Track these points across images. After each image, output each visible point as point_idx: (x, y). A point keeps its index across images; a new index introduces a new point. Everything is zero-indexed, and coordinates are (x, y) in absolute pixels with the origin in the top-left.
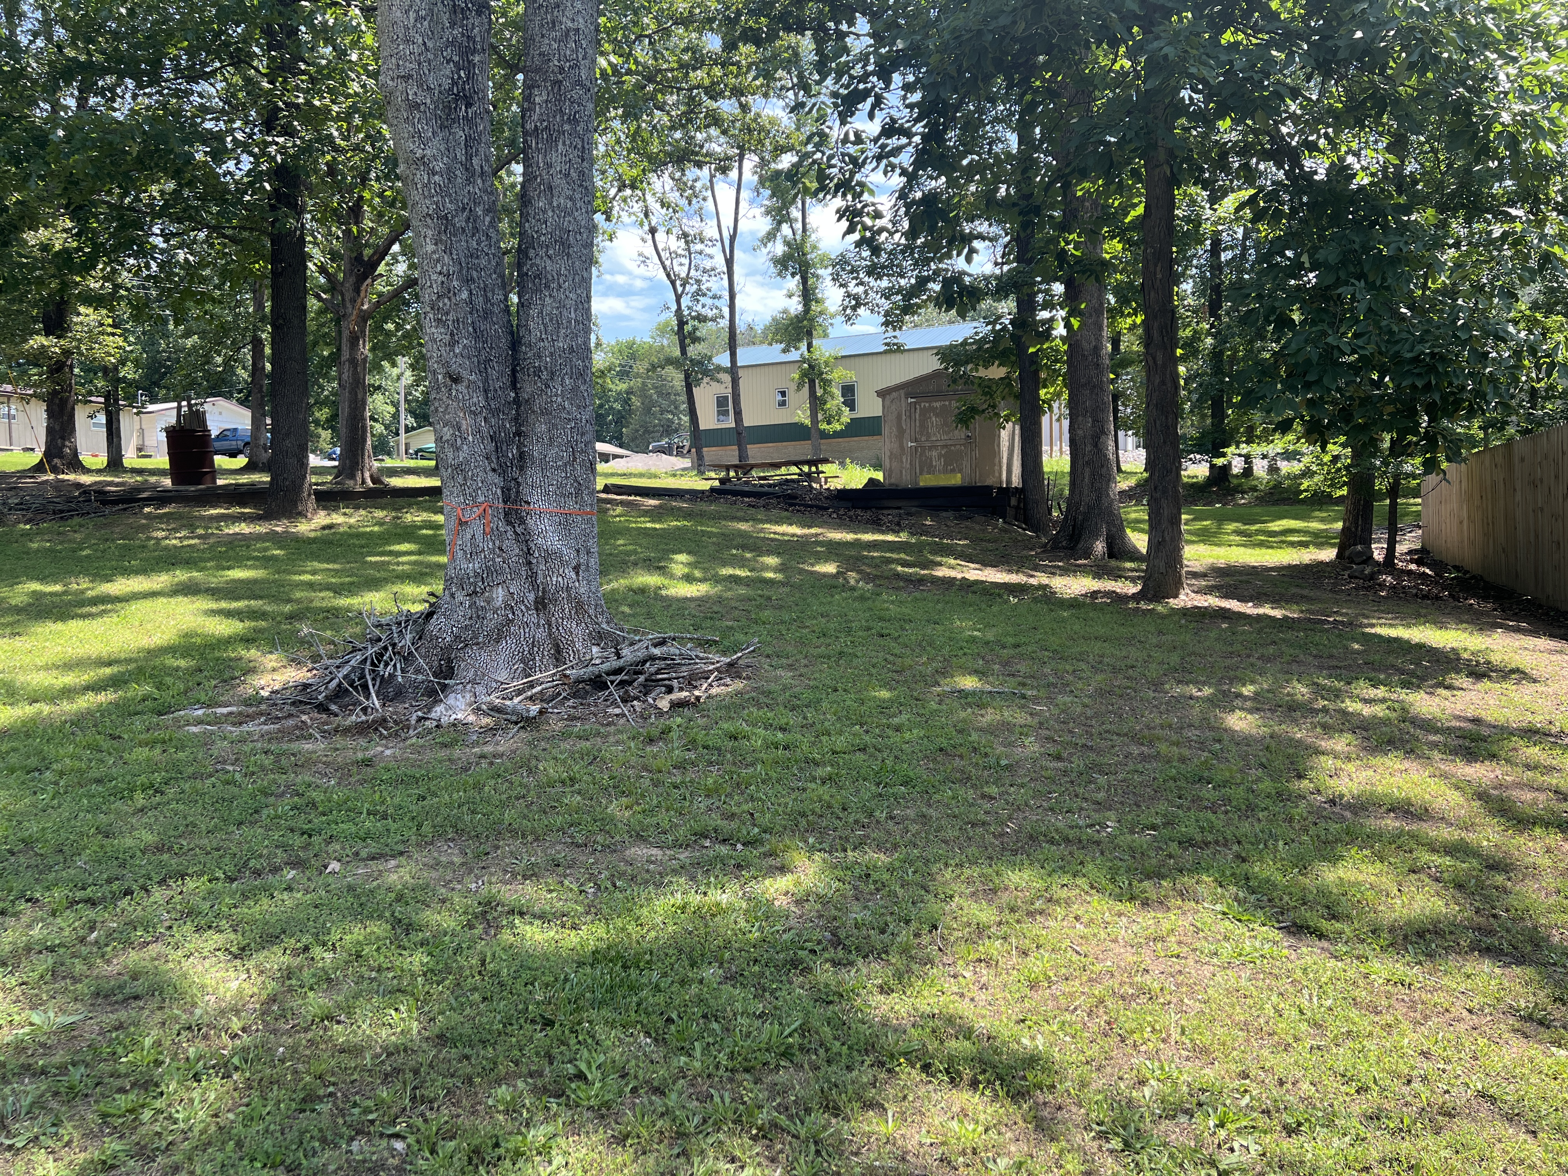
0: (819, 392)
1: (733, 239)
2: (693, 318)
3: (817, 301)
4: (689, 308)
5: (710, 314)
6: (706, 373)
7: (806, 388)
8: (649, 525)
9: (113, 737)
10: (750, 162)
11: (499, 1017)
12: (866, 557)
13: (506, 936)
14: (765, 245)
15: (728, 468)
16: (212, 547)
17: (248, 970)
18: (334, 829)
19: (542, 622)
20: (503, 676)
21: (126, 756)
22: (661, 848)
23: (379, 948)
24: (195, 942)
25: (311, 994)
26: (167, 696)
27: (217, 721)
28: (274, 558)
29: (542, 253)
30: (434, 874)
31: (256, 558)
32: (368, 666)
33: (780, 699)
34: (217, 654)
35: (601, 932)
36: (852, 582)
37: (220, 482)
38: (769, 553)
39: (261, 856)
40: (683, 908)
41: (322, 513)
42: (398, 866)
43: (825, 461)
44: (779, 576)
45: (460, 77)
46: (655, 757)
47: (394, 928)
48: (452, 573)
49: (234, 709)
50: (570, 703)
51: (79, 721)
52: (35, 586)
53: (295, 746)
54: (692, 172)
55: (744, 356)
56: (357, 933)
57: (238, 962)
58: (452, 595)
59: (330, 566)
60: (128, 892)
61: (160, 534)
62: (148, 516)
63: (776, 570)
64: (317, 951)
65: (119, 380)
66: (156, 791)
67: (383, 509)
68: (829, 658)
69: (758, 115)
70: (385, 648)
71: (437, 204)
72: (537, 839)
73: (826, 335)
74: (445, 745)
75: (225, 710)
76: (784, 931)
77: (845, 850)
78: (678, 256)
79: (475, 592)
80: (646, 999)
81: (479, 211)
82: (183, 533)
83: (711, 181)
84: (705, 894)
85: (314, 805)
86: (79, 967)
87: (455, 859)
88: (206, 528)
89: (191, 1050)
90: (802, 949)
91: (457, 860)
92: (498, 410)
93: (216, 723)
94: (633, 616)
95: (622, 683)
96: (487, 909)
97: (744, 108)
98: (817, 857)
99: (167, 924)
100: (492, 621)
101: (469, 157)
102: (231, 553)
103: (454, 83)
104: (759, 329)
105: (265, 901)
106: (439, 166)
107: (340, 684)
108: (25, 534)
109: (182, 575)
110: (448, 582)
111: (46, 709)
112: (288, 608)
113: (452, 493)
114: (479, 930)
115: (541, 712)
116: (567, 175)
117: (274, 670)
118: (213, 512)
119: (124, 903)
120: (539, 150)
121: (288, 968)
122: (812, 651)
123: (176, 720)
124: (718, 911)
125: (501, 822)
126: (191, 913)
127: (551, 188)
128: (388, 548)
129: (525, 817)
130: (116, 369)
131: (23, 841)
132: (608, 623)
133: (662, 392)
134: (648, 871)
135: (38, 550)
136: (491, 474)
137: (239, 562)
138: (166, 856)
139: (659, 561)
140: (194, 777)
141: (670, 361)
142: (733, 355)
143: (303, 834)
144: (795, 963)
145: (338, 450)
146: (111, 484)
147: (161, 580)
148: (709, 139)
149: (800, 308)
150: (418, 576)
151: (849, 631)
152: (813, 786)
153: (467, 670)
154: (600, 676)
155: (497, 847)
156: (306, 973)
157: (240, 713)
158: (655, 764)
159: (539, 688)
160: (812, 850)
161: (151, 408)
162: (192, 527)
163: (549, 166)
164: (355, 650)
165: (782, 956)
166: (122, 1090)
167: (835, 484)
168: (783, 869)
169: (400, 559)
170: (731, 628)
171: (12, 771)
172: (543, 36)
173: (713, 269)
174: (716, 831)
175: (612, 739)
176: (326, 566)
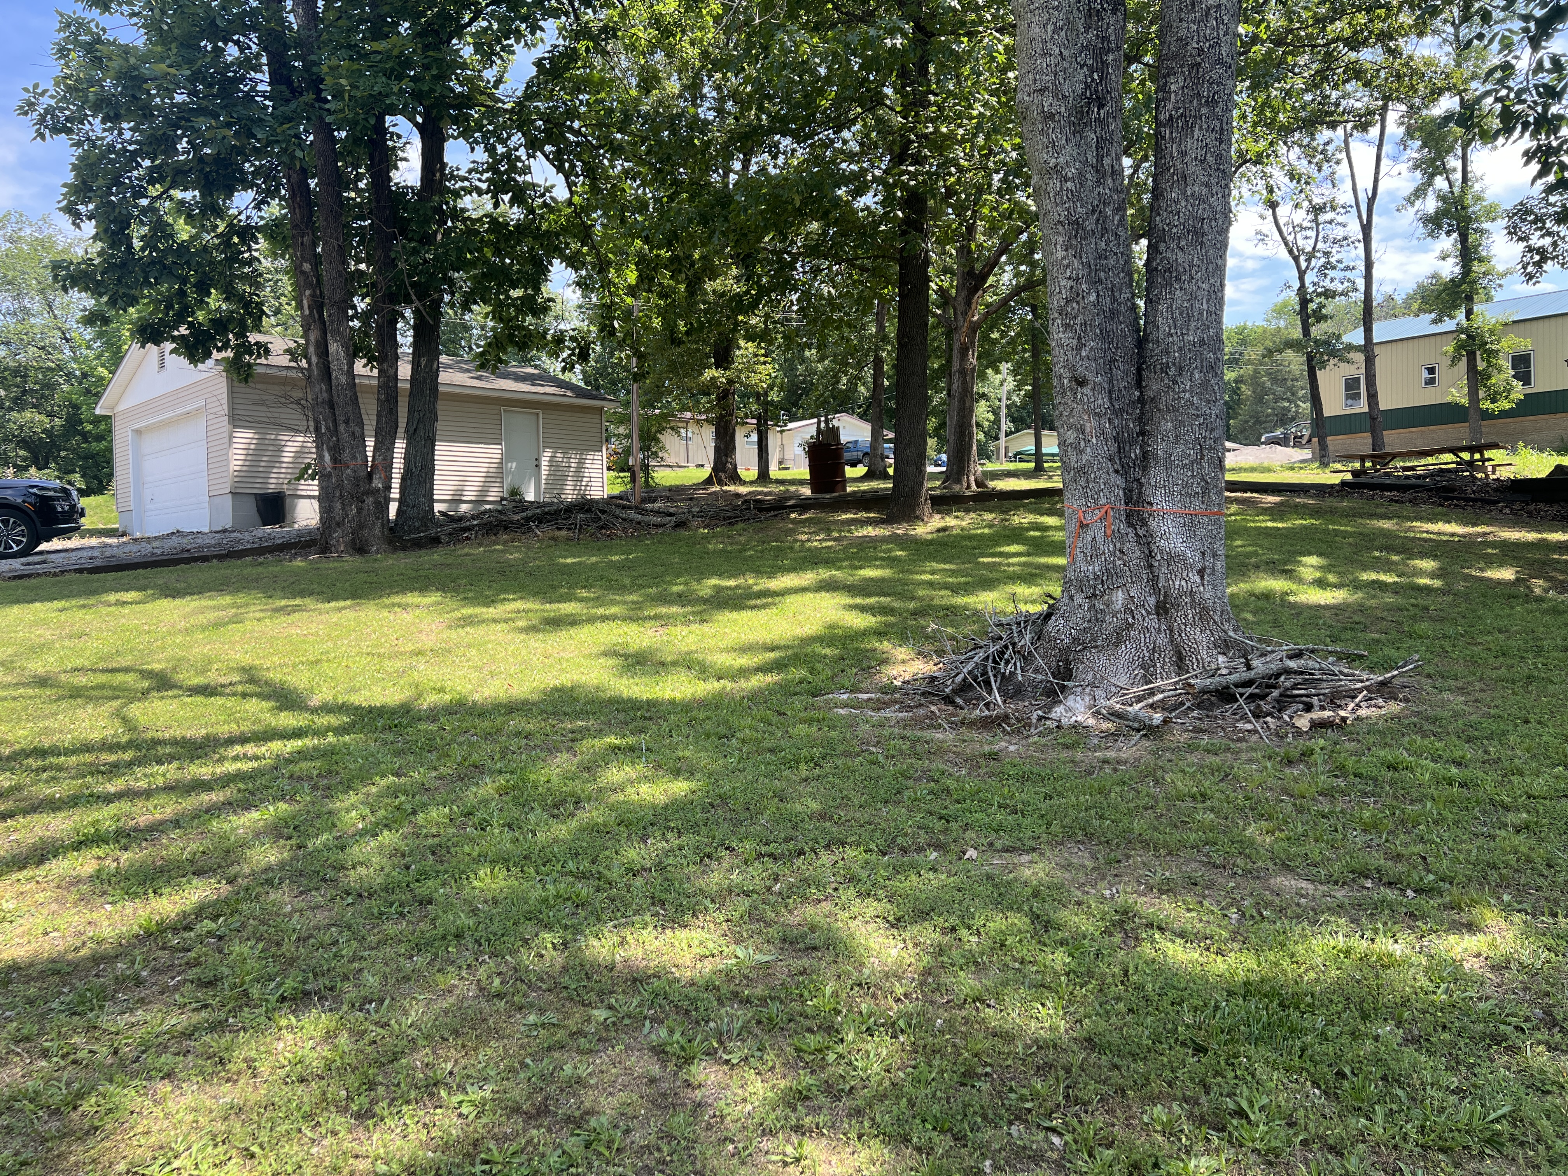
0: (1481, 366)
1: (1371, 201)
2: (1319, 295)
3: (1481, 260)
4: (1314, 284)
5: (1340, 288)
6: (1334, 353)
7: (1463, 363)
8: (1270, 524)
9: (781, 714)
10: (1395, 113)
11: (1147, 1033)
12: (1558, 561)
13: (1146, 949)
14: (1412, 204)
15: (1363, 459)
16: (846, 548)
17: (905, 941)
18: (968, 818)
19: (1164, 627)
20: (1122, 681)
21: (790, 730)
22: (1313, 882)
23: (1020, 941)
24: (857, 906)
25: (961, 973)
26: (817, 680)
27: (859, 705)
28: (896, 559)
29: (1173, 245)
30: (1067, 875)
31: (882, 559)
32: (990, 664)
33: (1451, 728)
34: (856, 645)
35: (1251, 963)
36: (1538, 591)
37: (849, 490)
38: (1422, 555)
39: (906, 835)
40: (1347, 952)
41: (937, 517)
42: (1031, 862)
43: (1495, 446)
44: (1437, 583)
45: (1093, 80)
46: (1296, 780)
47: (1033, 923)
48: (1071, 575)
49: (872, 695)
50: (1195, 714)
51: (754, 697)
52: (714, 581)
53: (927, 734)
54: (1324, 135)
55: (1381, 331)
56: (998, 923)
57: (895, 932)
58: (1071, 598)
59: (947, 567)
60: (801, 853)
61: (804, 537)
62: (794, 521)
63: (1433, 575)
64: (963, 933)
65: (768, 403)
66: (816, 765)
67: (991, 512)
68: (1514, 682)
69: (1410, 58)
70: (1006, 647)
71: (1068, 210)
72: (1170, 853)
73: (1489, 299)
74: (1066, 746)
75: (865, 696)
76: (1480, 999)
77: (1554, 915)
78: (1303, 228)
79: (1094, 595)
80: (1312, 1046)
81: (1109, 211)
82: (822, 536)
83: (1346, 142)
84: (1372, 940)
85: (947, 791)
86: (770, 915)
87: (1087, 863)
88: (840, 531)
89: (863, 1005)
90: (1504, 1023)
91: (1089, 864)
92: (1122, 410)
93: (858, 708)
94: (1257, 623)
95: (1252, 697)
96: (1124, 918)
97: (1394, 53)
98: (1517, 918)
99: (833, 885)
100: (1111, 624)
101: (1100, 158)
102: (861, 554)
103: (1087, 86)
104: (1399, 299)
105: (914, 877)
106: (1072, 172)
107: (965, 678)
108: (705, 537)
109: (825, 574)
110: (1067, 585)
111: (728, 685)
112: (912, 605)
113: (1073, 496)
114: (1118, 938)
115: (1165, 721)
116: (1203, 161)
117: (904, 662)
118: (844, 517)
119: (799, 862)
120: (1172, 139)
121: (940, 945)
122: (1489, 673)
123: (827, 702)
124: (1388, 962)
125: (1131, 831)
126: (853, 879)
127: (1185, 177)
128: (998, 550)
129: (1156, 829)
130: (766, 394)
131: (720, 796)
132: (1235, 631)
133: (1278, 379)
134: (1298, 905)
135: (714, 551)
136: (1113, 475)
137: (868, 561)
138: (828, 824)
139: (1285, 564)
140: (846, 754)
141: (1290, 344)
142: (1368, 331)
143: (941, 818)
144: (1497, 1039)
145: (944, 457)
146: (760, 493)
147: (808, 578)
148: (1346, 96)
149: (1457, 270)
150: (1029, 577)
151: (1539, 652)
152: (1503, 833)
153: (1086, 673)
154: (1227, 687)
155: (1128, 857)
156: (954, 952)
157: (878, 700)
158: (1297, 788)
159: (1160, 696)
160: (1507, 909)
161: (791, 425)
162: (829, 531)
163: (1184, 154)
164: (977, 647)
165: (1480, 1027)
166: (810, 1030)
167: (1505, 474)
168: (1471, 927)
169: (1011, 560)
170: (1378, 641)
171: (708, 736)
172: (1181, 20)
173: (1345, 239)
174: (1378, 872)
175: (1244, 756)
176: (943, 566)
